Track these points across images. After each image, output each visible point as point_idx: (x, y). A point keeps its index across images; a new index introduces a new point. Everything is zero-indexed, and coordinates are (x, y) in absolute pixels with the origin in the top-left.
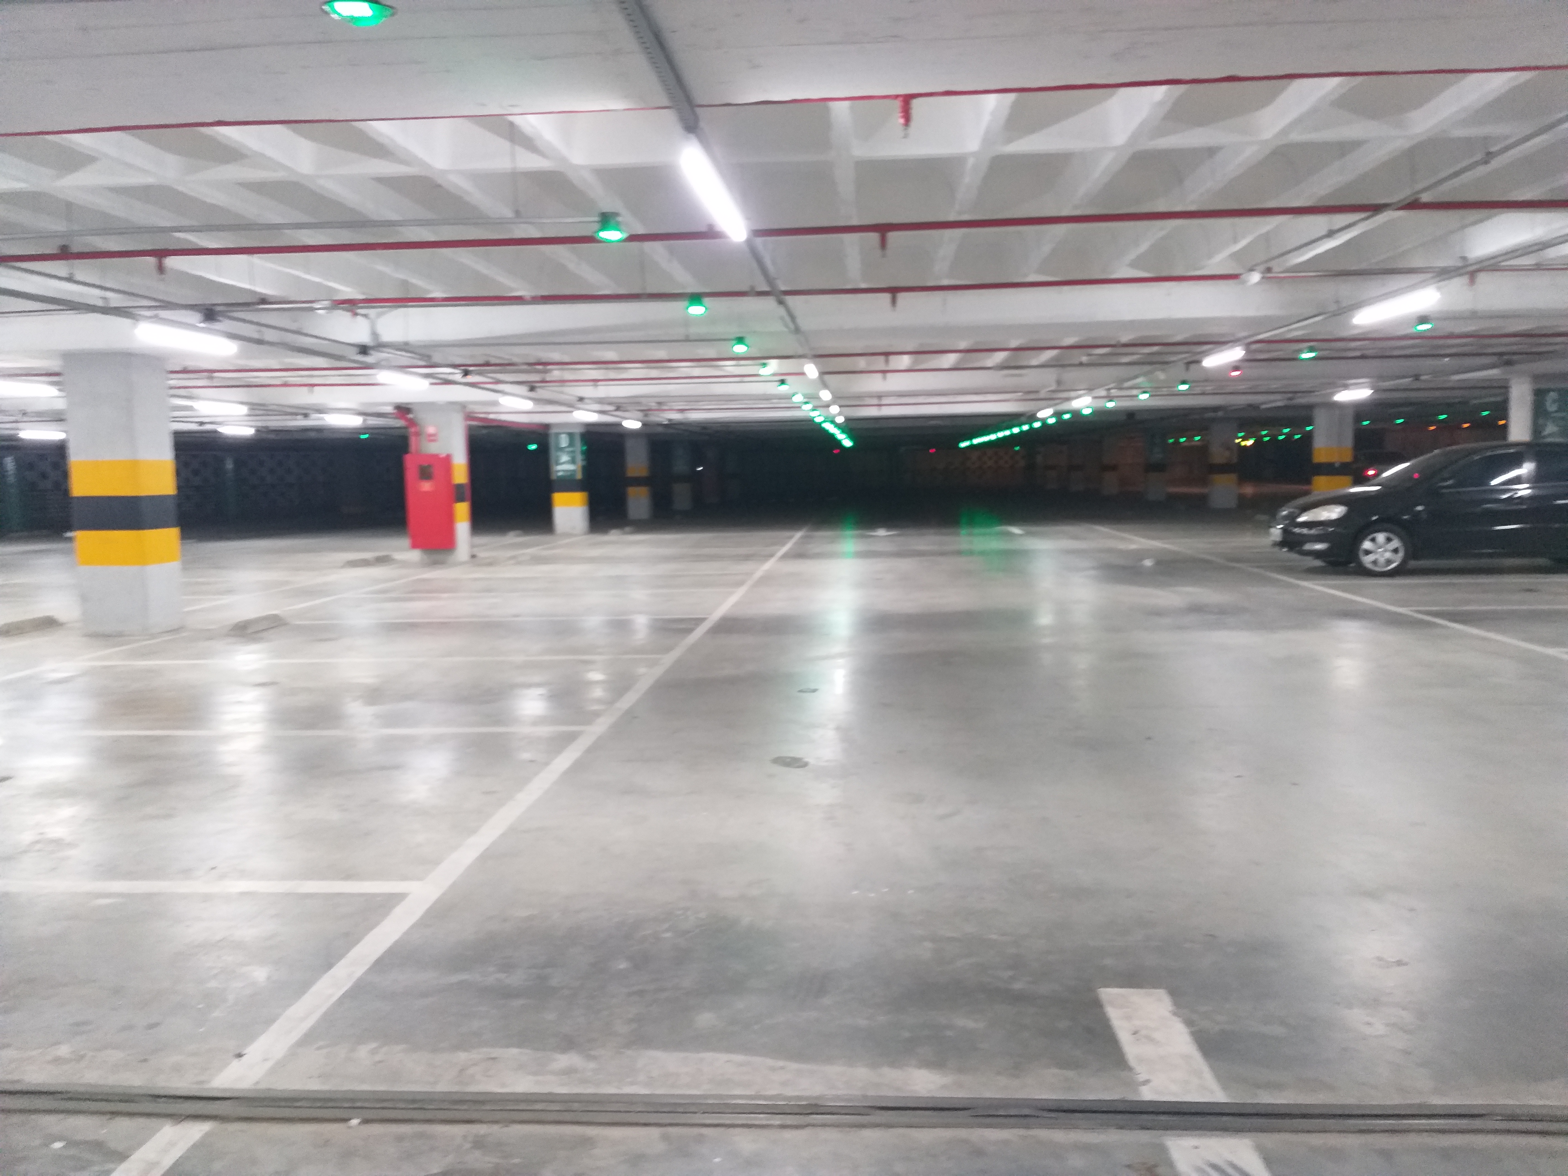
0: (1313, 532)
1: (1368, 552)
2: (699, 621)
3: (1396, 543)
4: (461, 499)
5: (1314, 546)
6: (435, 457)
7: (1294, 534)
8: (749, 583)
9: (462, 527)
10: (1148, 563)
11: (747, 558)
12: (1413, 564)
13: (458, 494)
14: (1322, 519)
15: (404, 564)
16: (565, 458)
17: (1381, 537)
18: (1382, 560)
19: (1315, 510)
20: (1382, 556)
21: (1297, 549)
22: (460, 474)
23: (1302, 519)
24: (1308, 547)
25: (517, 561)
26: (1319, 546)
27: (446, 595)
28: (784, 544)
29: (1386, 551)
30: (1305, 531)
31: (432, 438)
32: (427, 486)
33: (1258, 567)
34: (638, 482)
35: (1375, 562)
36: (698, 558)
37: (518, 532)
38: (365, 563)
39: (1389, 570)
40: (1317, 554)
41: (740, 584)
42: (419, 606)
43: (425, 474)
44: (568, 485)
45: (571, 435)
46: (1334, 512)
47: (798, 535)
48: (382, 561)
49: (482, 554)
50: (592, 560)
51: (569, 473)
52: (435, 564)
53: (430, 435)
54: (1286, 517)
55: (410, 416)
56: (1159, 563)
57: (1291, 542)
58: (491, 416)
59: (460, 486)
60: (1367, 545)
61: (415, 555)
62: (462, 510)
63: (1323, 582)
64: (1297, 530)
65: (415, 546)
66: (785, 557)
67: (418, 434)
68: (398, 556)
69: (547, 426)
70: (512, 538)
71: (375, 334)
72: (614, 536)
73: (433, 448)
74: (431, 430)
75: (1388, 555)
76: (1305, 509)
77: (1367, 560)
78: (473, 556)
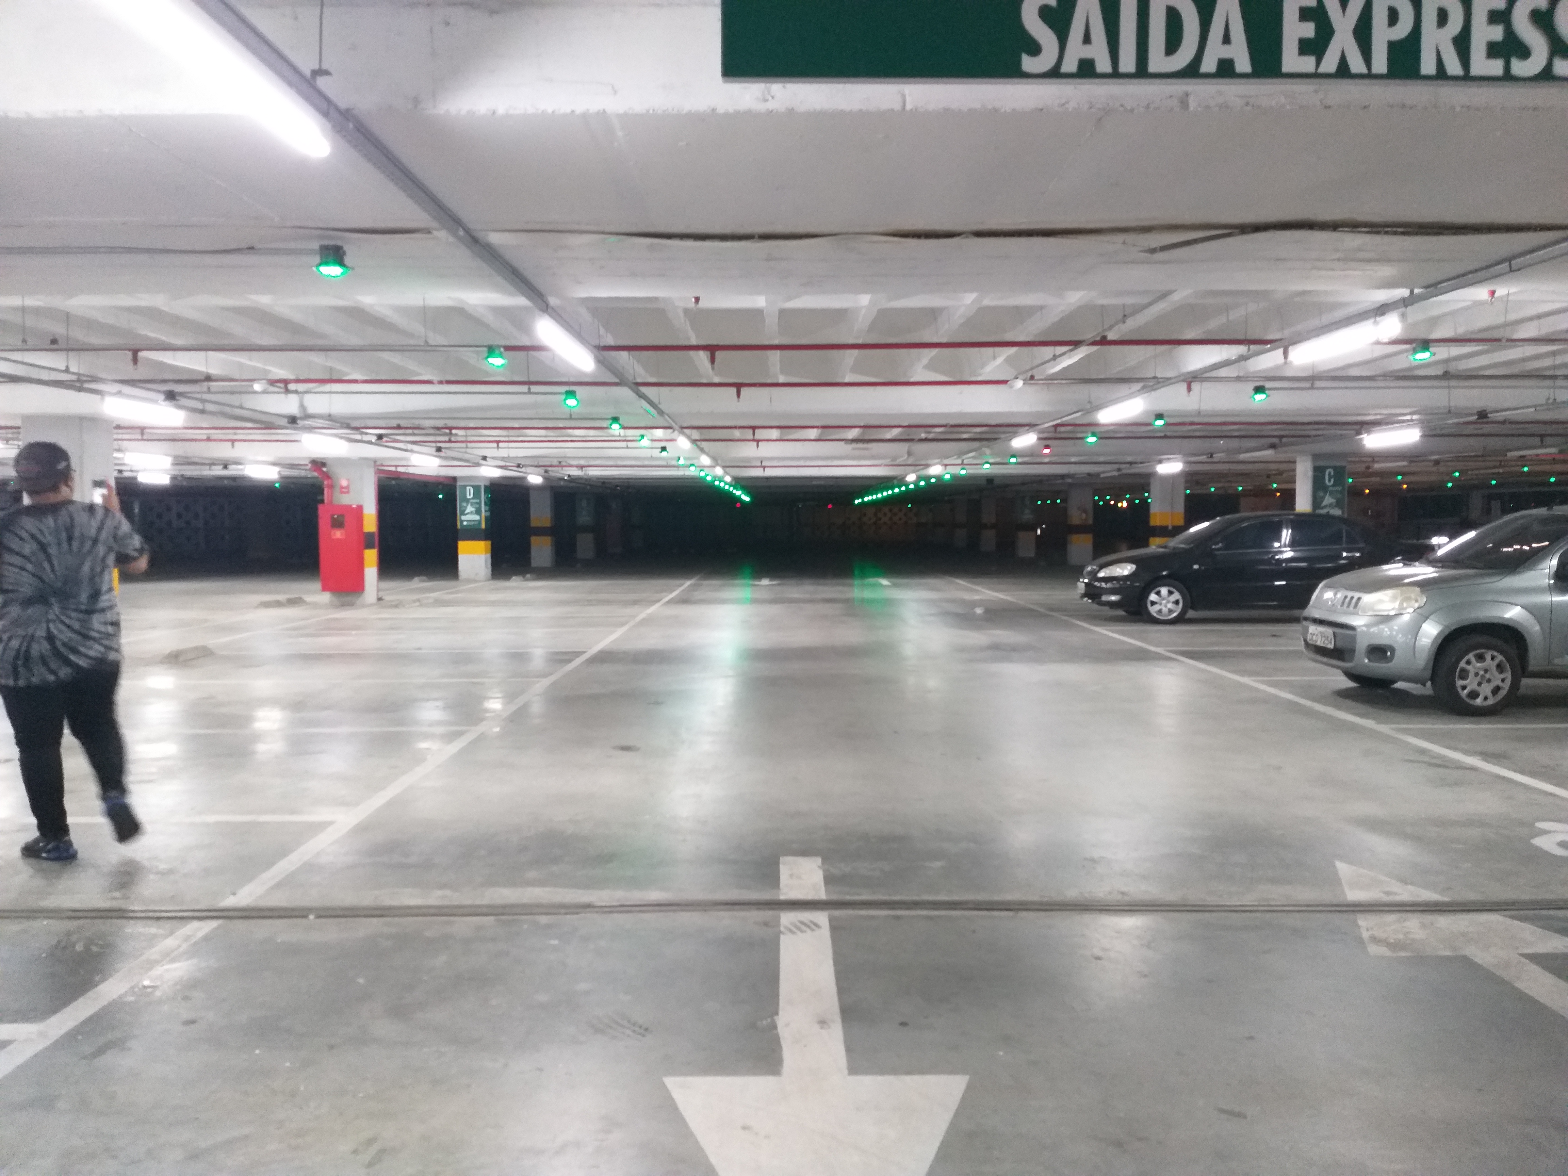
0: (1109, 585)
1: (1153, 603)
2: (579, 654)
3: (1177, 596)
4: (370, 546)
5: (1109, 597)
6: (349, 507)
7: (1095, 587)
8: (632, 623)
9: (371, 572)
10: (979, 611)
11: (635, 602)
12: (1191, 614)
13: (368, 541)
14: (1116, 574)
15: (315, 606)
16: (470, 509)
17: (1164, 591)
18: (1165, 610)
19: (1111, 567)
20: (1166, 606)
21: (1097, 600)
22: (370, 524)
23: (1101, 574)
24: (1104, 598)
25: (421, 604)
26: (1113, 598)
27: (354, 632)
28: (672, 591)
29: (1168, 602)
30: (1103, 585)
31: (345, 490)
32: (338, 534)
33: (1065, 615)
34: (540, 531)
35: (1160, 611)
36: (590, 603)
37: (424, 578)
38: (278, 604)
39: (1171, 619)
40: (1112, 604)
41: (622, 624)
42: (330, 641)
43: (338, 524)
44: (473, 534)
45: (476, 489)
46: (1126, 570)
47: (688, 583)
48: (293, 602)
49: (387, 598)
50: (493, 603)
51: (472, 523)
52: (343, 605)
53: (342, 488)
54: (1090, 573)
55: (324, 469)
56: (987, 611)
57: (1093, 593)
58: (400, 469)
59: (371, 534)
60: (1153, 597)
61: (326, 597)
62: (371, 556)
63: (1109, 628)
64: (1097, 584)
65: (325, 589)
66: (670, 602)
67: (331, 487)
68: (308, 598)
69: (454, 479)
70: (417, 583)
71: (302, 406)
72: (516, 582)
73: (345, 500)
74: (344, 483)
75: (1170, 606)
76: (1102, 567)
77: (1153, 610)
78: (380, 599)
